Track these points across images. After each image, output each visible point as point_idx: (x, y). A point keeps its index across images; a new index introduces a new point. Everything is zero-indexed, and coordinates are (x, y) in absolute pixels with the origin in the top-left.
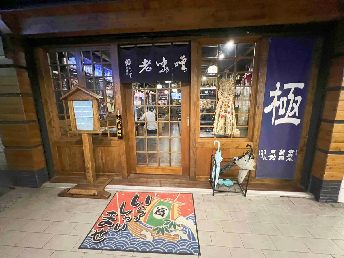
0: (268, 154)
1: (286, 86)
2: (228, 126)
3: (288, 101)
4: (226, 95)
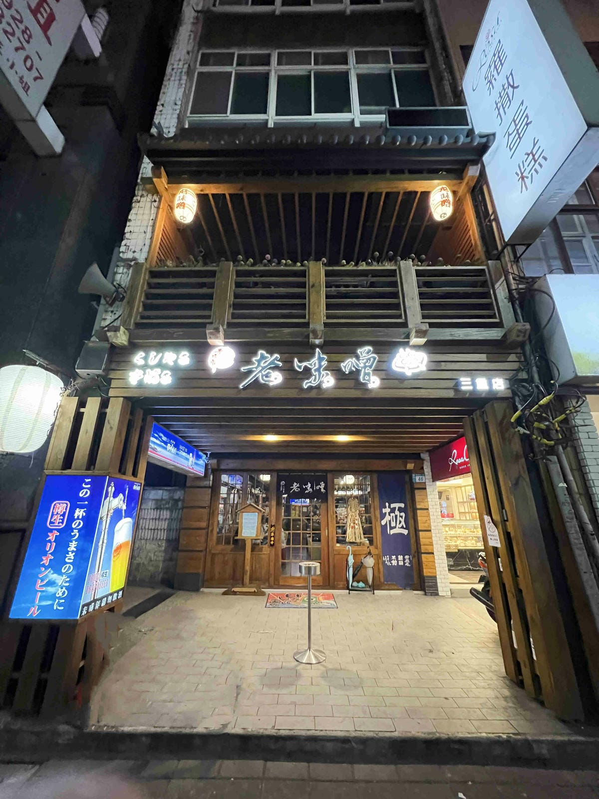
0: (391, 560)
1: (393, 506)
2: (357, 535)
3: (396, 516)
4: (353, 510)
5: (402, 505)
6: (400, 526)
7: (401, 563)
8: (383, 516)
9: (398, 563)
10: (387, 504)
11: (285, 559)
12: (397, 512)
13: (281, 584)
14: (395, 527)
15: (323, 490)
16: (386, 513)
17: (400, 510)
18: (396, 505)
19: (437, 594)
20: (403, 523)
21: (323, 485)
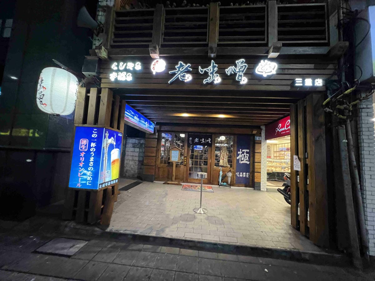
0: (240, 174)
1: (243, 151)
2: (224, 163)
4: (224, 152)
5: (248, 151)
6: (246, 160)
7: (244, 176)
8: (238, 155)
9: (243, 176)
10: (241, 150)
11: (191, 171)
12: (245, 154)
13: (189, 181)
14: (243, 160)
15: (210, 142)
16: (239, 154)
17: (247, 153)
18: (245, 151)
19: (260, 190)
20: (247, 159)
21: (210, 140)
